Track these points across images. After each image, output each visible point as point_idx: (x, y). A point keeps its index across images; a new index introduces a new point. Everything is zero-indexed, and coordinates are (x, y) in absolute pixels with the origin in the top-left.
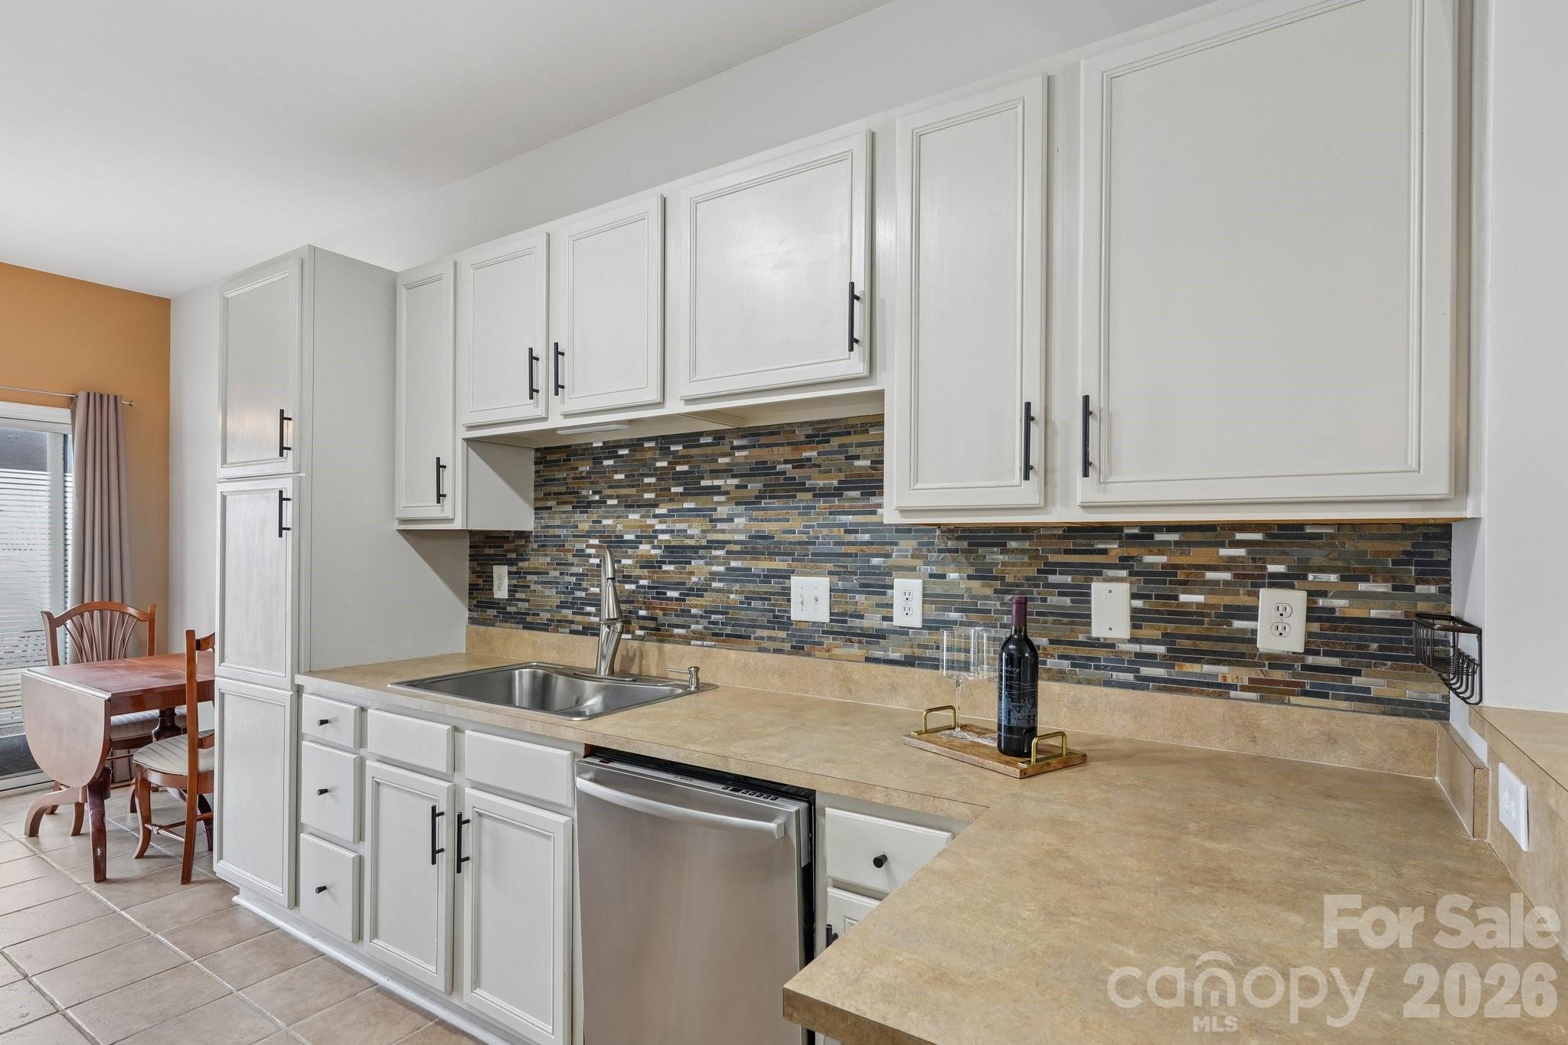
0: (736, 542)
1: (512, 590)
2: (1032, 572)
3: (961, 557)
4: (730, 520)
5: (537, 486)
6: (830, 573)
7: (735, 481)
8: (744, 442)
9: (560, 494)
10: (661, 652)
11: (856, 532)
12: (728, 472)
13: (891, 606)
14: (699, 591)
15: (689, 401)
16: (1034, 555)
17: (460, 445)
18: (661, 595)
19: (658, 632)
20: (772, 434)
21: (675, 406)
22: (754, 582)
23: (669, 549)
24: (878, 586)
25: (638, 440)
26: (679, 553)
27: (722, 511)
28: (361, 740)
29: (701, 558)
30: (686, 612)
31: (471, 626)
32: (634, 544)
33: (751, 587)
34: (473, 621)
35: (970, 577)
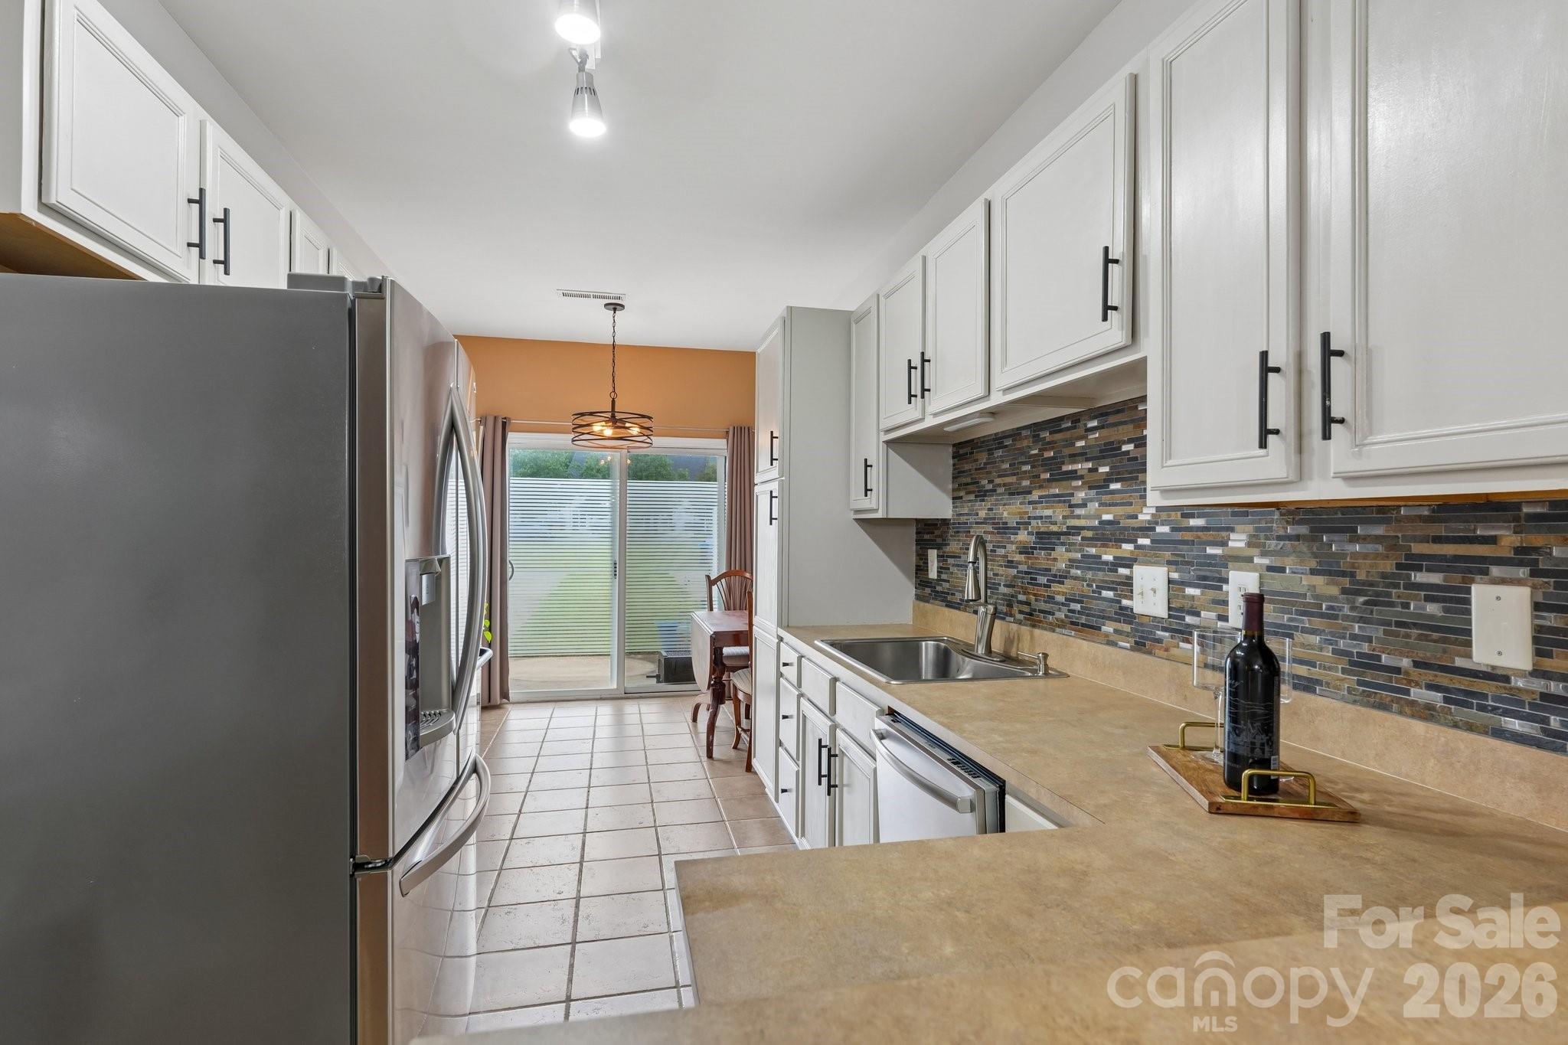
0: (1088, 528)
1: (939, 571)
2: (1389, 566)
3: (1303, 547)
4: (1084, 505)
5: (954, 478)
6: (1169, 563)
7: (1090, 465)
8: (1094, 423)
9: (968, 484)
10: (1032, 637)
11: (1192, 516)
12: (1082, 455)
13: (1225, 603)
14: (1060, 578)
15: (1005, 390)
16: (1392, 544)
17: (882, 447)
18: (1033, 581)
19: (1033, 618)
20: (1118, 412)
21: (996, 398)
22: (1103, 570)
23: (1040, 535)
24: (1213, 579)
25: (1018, 429)
26: (1047, 540)
27: (1081, 495)
28: (800, 681)
29: (1063, 544)
30: (1050, 599)
31: (918, 602)
32: (1015, 530)
33: (1100, 575)
34: (918, 597)
35: (1313, 572)
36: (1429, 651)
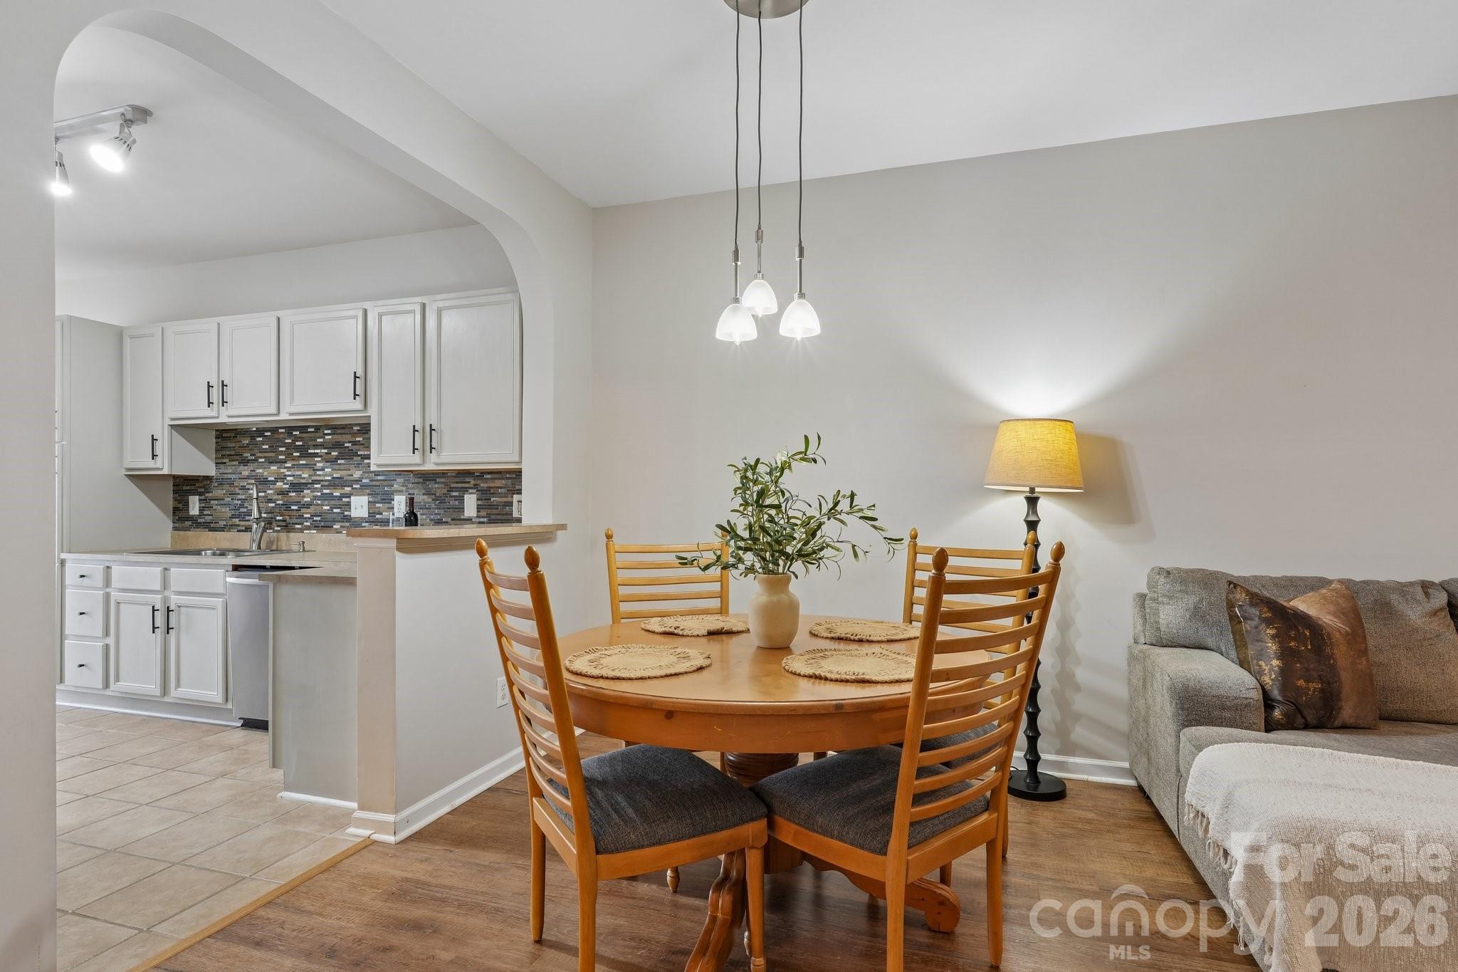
0: (326, 481)
1: (201, 510)
2: (445, 491)
3: (420, 486)
4: (323, 469)
5: (217, 451)
6: (369, 494)
7: (326, 451)
8: (329, 432)
9: (231, 455)
10: (288, 537)
11: (379, 475)
12: (322, 446)
13: (393, 508)
14: (308, 506)
15: (291, 414)
16: (446, 484)
17: (167, 429)
18: (288, 509)
19: (287, 527)
20: (343, 428)
22: (335, 500)
23: (293, 485)
24: (388, 500)
25: (276, 428)
26: (298, 487)
27: (319, 465)
28: (107, 582)
29: (308, 489)
30: (301, 516)
31: (175, 532)
32: (274, 482)
33: (333, 502)
34: (175, 529)
35: (424, 494)
36: (455, 516)
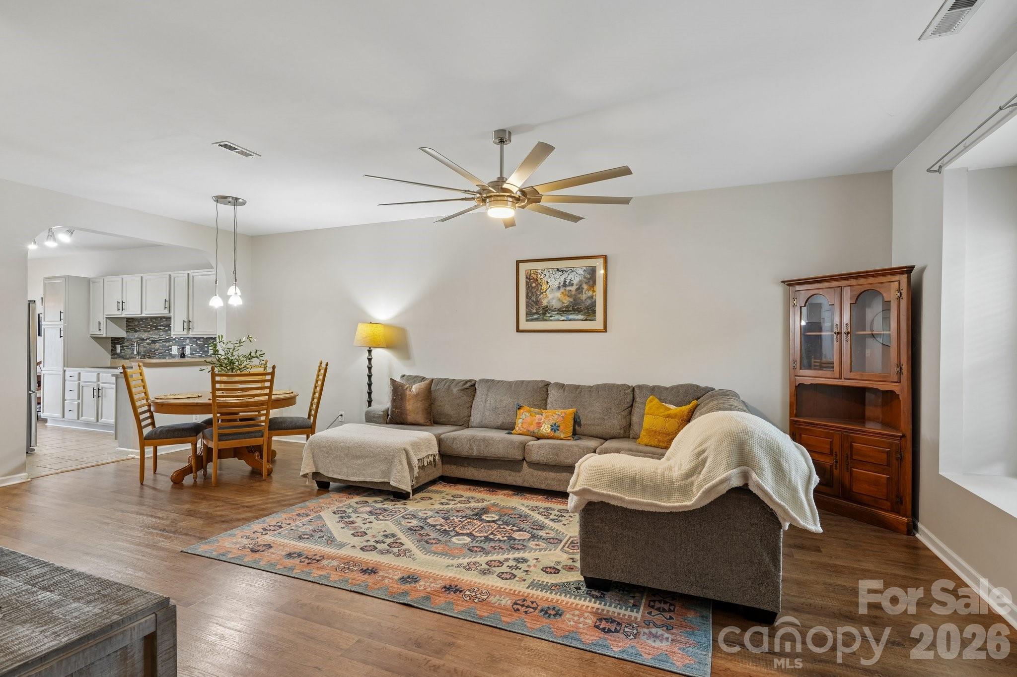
0: (162, 339)
1: (121, 350)
3: (195, 342)
4: (162, 335)
5: (126, 327)
6: (178, 345)
7: (164, 328)
8: (165, 320)
9: (131, 329)
11: (180, 338)
12: (162, 326)
14: (157, 349)
15: (146, 314)
16: (203, 342)
17: (105, 319)
21: (143, 315)
22: (166, 347)
23: (152, 341)
26: (154, 342)
27: (162, 333)
28: (79, 379)
29: (157, 342)
30: (155, 354)
32: (146, 340)
34: (112, 358)
